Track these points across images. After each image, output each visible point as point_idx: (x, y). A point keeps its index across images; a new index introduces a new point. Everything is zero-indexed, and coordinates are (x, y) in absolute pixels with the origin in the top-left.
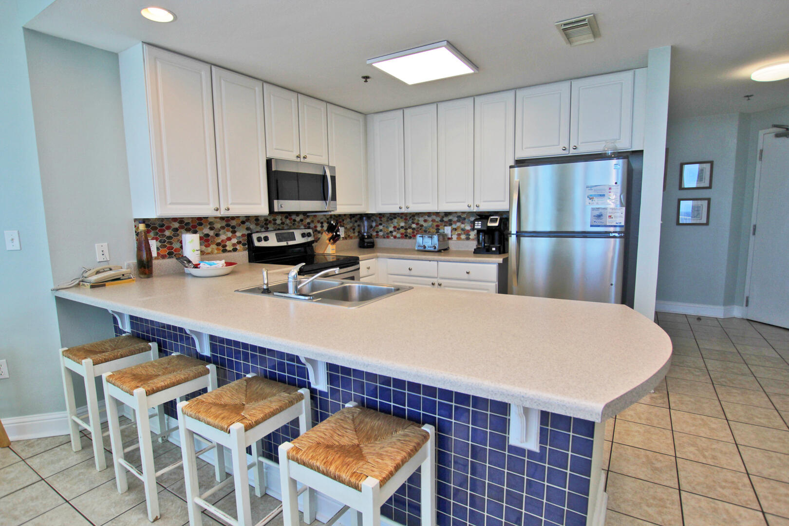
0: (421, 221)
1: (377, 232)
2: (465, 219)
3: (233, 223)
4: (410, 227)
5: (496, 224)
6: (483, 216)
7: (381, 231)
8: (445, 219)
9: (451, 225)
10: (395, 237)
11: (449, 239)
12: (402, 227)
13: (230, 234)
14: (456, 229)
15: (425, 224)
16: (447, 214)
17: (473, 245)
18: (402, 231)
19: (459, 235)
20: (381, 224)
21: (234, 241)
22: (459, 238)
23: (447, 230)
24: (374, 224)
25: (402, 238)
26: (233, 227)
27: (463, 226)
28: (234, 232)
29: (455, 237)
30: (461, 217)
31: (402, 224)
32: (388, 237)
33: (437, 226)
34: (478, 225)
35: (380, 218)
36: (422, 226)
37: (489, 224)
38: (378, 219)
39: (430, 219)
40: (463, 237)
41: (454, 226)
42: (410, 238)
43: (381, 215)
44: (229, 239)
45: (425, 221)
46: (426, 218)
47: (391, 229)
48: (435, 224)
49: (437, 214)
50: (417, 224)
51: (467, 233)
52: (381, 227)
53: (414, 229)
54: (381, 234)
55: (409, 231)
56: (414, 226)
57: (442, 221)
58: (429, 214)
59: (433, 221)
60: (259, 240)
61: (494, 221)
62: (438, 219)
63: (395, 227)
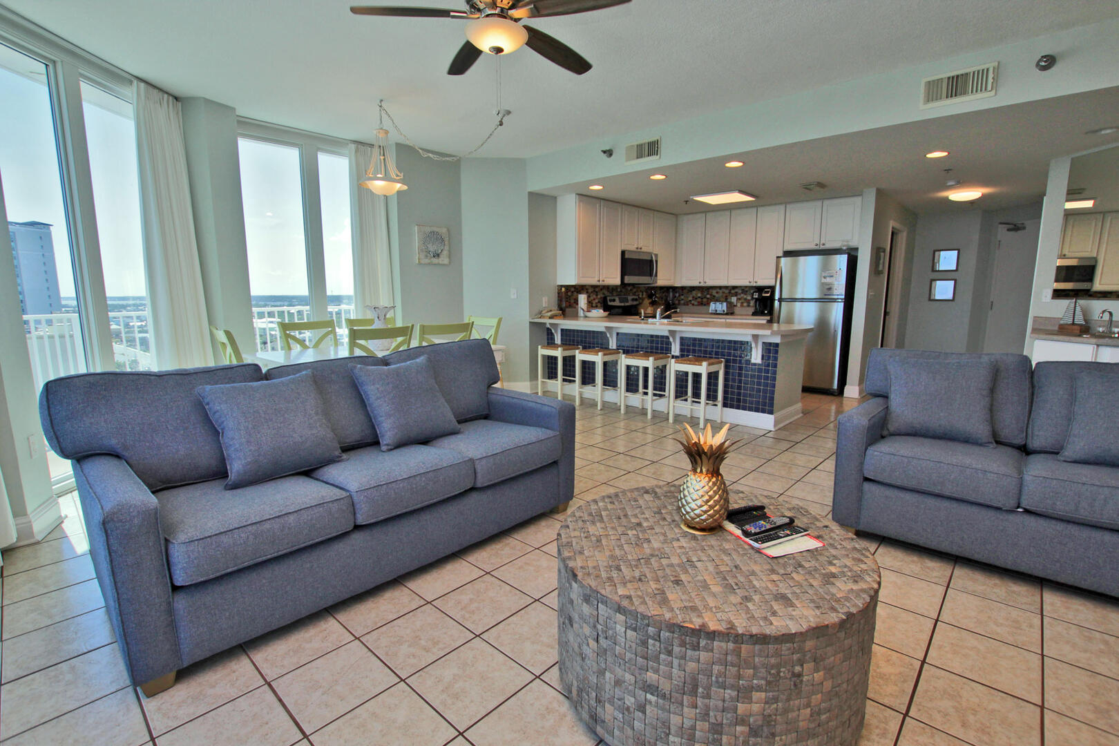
0: (714, 292)
1: (679, 301)
2: (747, 291)
3: (597, 290)
4: (705, 297)
5: (768, 295)
6: (760, 289)
7: (682, 300)
8: (733, 292)
9: (736, 296)
10: (693, 305)
11: (735, 306)
12: (699, 297)
13: (595, 296)
14: (740, 299)
15: (717, 295)
16: (734, 288)
17: (752, 310)
18: (699, 300)
19: (742, 303)
20: (682, 295)
21: (597, 301)
22: (742, 306)
23: (734, 299)
24: (677, 295)
25: (698, 305)
26: (597, 292)
27: (745, 297)
28: (597, 295)
29: (739, 305)
30: (744, 290)
31: (699, 295)
32: (688, 305)
33: (726, 296)
34: (756, 296)
35: (682, 290)
36: (714, 296)
37: (763, 295)
38: (680, 291)
39: (721, 291)
40: (745, 304)
41: (739, 297)
42: (705, 305)
43: (683, 288)
44: (594, 299)
45: (717, 293)
46: (718, 290)
47: (690, 298)
48: (725, 295)
49: (726, 287)
50: (711, 295)
51: (748, 302)
52: (682, 297)
53: (708, 298)
54: (682, 302)
55: (705, 300)
56: (708, 296)
57: (730, 293)
58: (720, 288)
59: (723, 293)
60: (610, 301)
61: (767, 292)
62: (727, 291)
63: (693, 297)
